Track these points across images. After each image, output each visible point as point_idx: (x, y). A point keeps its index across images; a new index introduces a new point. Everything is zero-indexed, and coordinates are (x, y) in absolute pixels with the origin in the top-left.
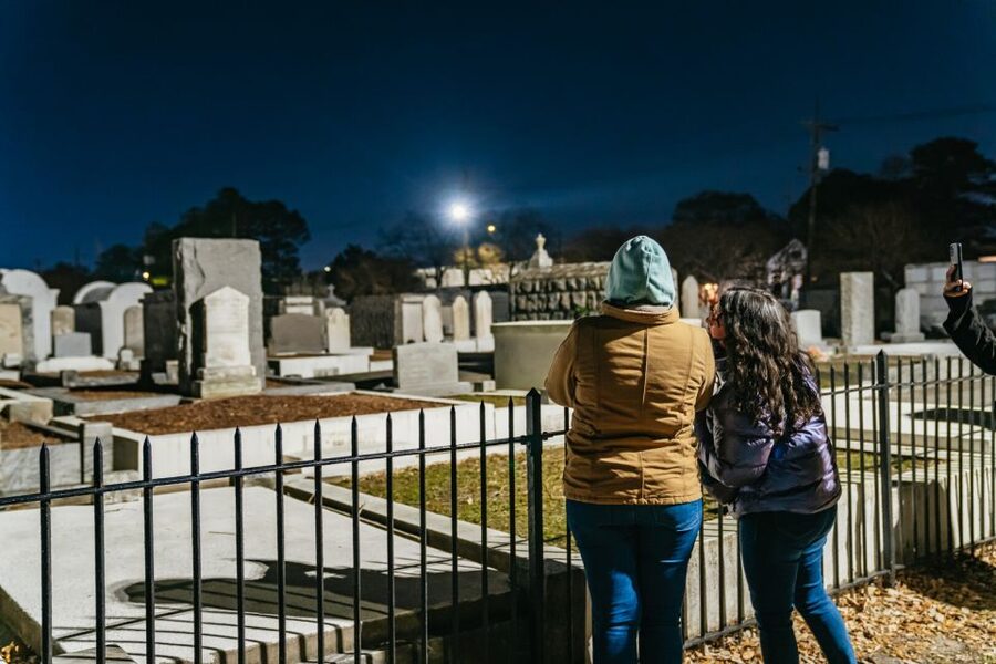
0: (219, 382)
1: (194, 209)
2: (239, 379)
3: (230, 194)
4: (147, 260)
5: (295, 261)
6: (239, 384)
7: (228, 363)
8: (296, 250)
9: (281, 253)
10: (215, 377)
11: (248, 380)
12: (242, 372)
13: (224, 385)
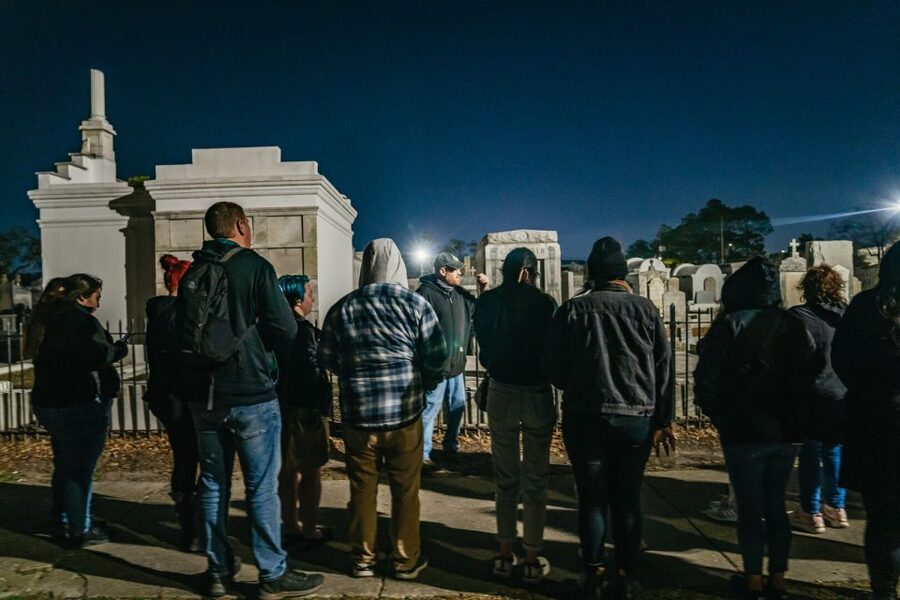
1: (690, 215)
3: (715, 203)
4: (661, 249)
5: (762, 246)
8: (762, 239)
9: (752, 242)
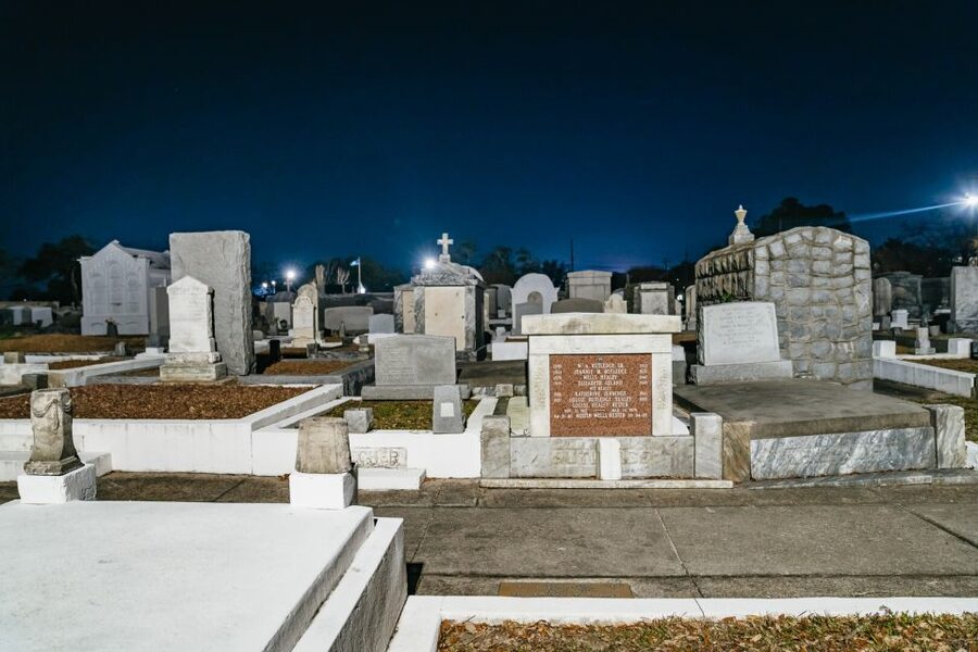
0: (175, 367)
2: (195, 364)
6: (194, 370)
7: (189, 349)
10: (173, 362)
11: (202, 367)
12: (199, 358)
13: (179, 370)
